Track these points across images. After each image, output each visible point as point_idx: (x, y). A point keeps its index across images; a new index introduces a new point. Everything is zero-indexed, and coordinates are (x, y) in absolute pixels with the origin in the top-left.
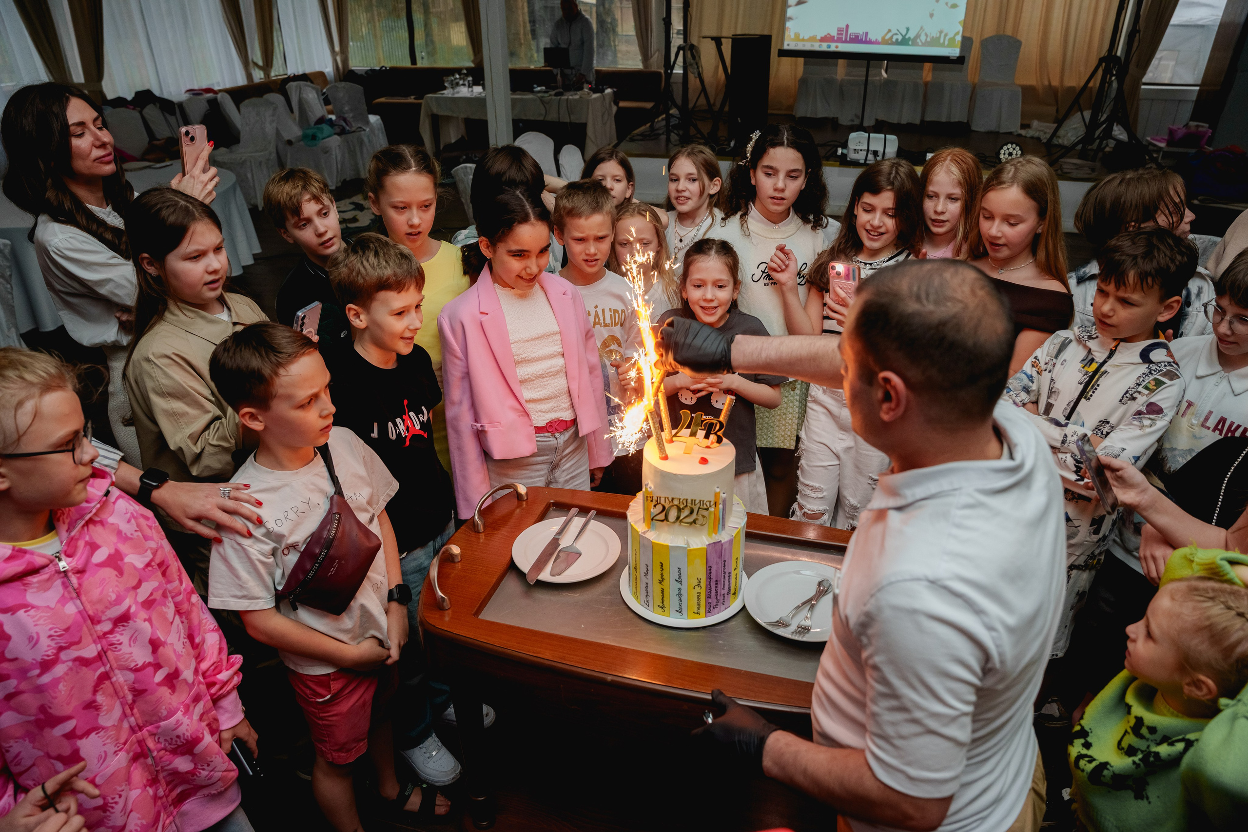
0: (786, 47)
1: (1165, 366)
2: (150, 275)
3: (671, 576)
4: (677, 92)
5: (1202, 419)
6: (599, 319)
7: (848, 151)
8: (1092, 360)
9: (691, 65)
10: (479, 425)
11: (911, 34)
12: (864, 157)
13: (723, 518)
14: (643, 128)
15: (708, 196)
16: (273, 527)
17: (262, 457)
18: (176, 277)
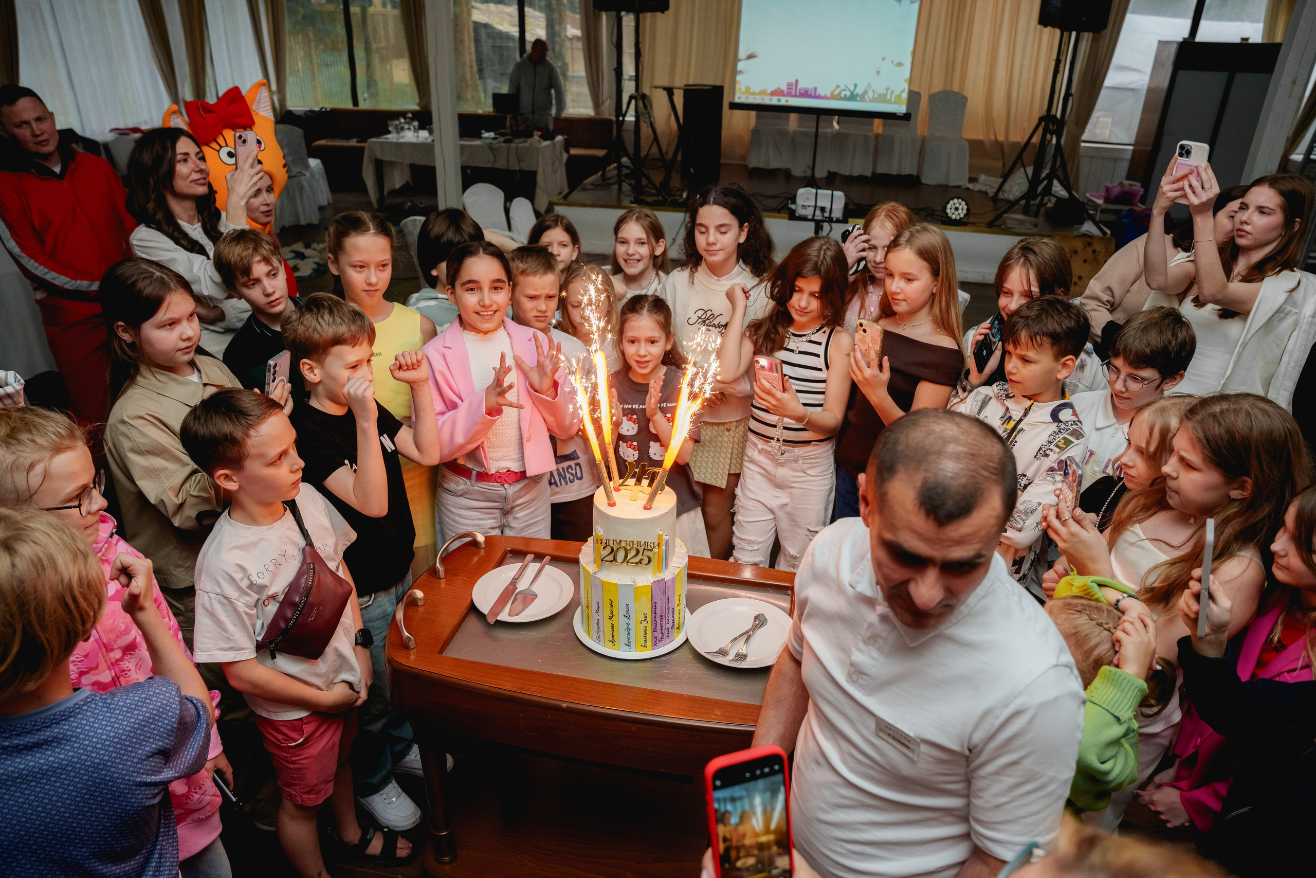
0: (737, 100)
1: (1072, 425)
2: (125, 341)
3: (620, 611)
4: (629, 138)
5: (1103, 467)
7: (796, 207)
8: (1010, 418)
9: (643, 114)
11: (859, 91)
12: (812, 213)
13: (666, 558)
14: (595, 177)
15: (655, 258)
16: (255, 578)
17: (237, 514)
18: (150, 344)
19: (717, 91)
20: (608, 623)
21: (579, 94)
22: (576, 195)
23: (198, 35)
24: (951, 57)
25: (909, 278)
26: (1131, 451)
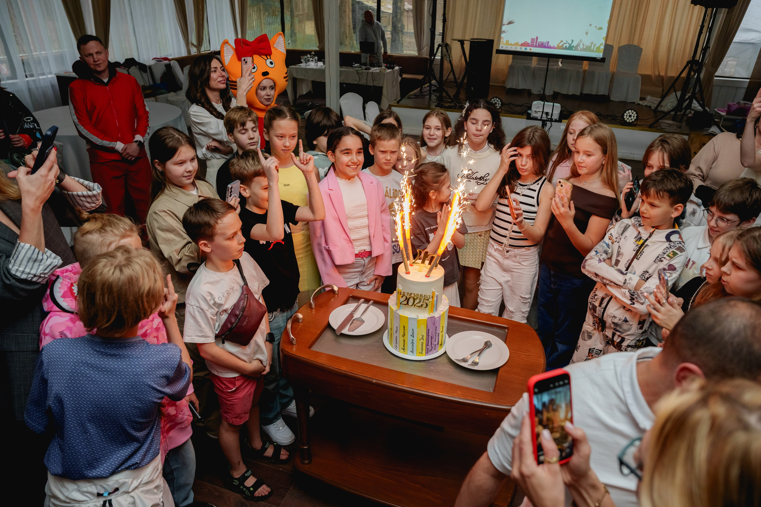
0: (501, 48)
1: (678, 244)
2: (159, 170)
3: (409, 333)
4: (437, 70)
5: (700, 270)
6: (388, 194)
7: (531, 112)
8: (641, 238)
9: (446, 55)
10: (327, 247)
11: (574, 44)
12: (540, 115)
13: (436, 305)
14: (416, 91)
15: (445, 138)
16: (217, 300)
17: (209, 265)
18: (170, 172)
19: (490, 43)
20: (401, 339)
21: (410, 43)
22: (405, 101)
24: (634, 24)
25: (589, 154)
26: (711, 260)
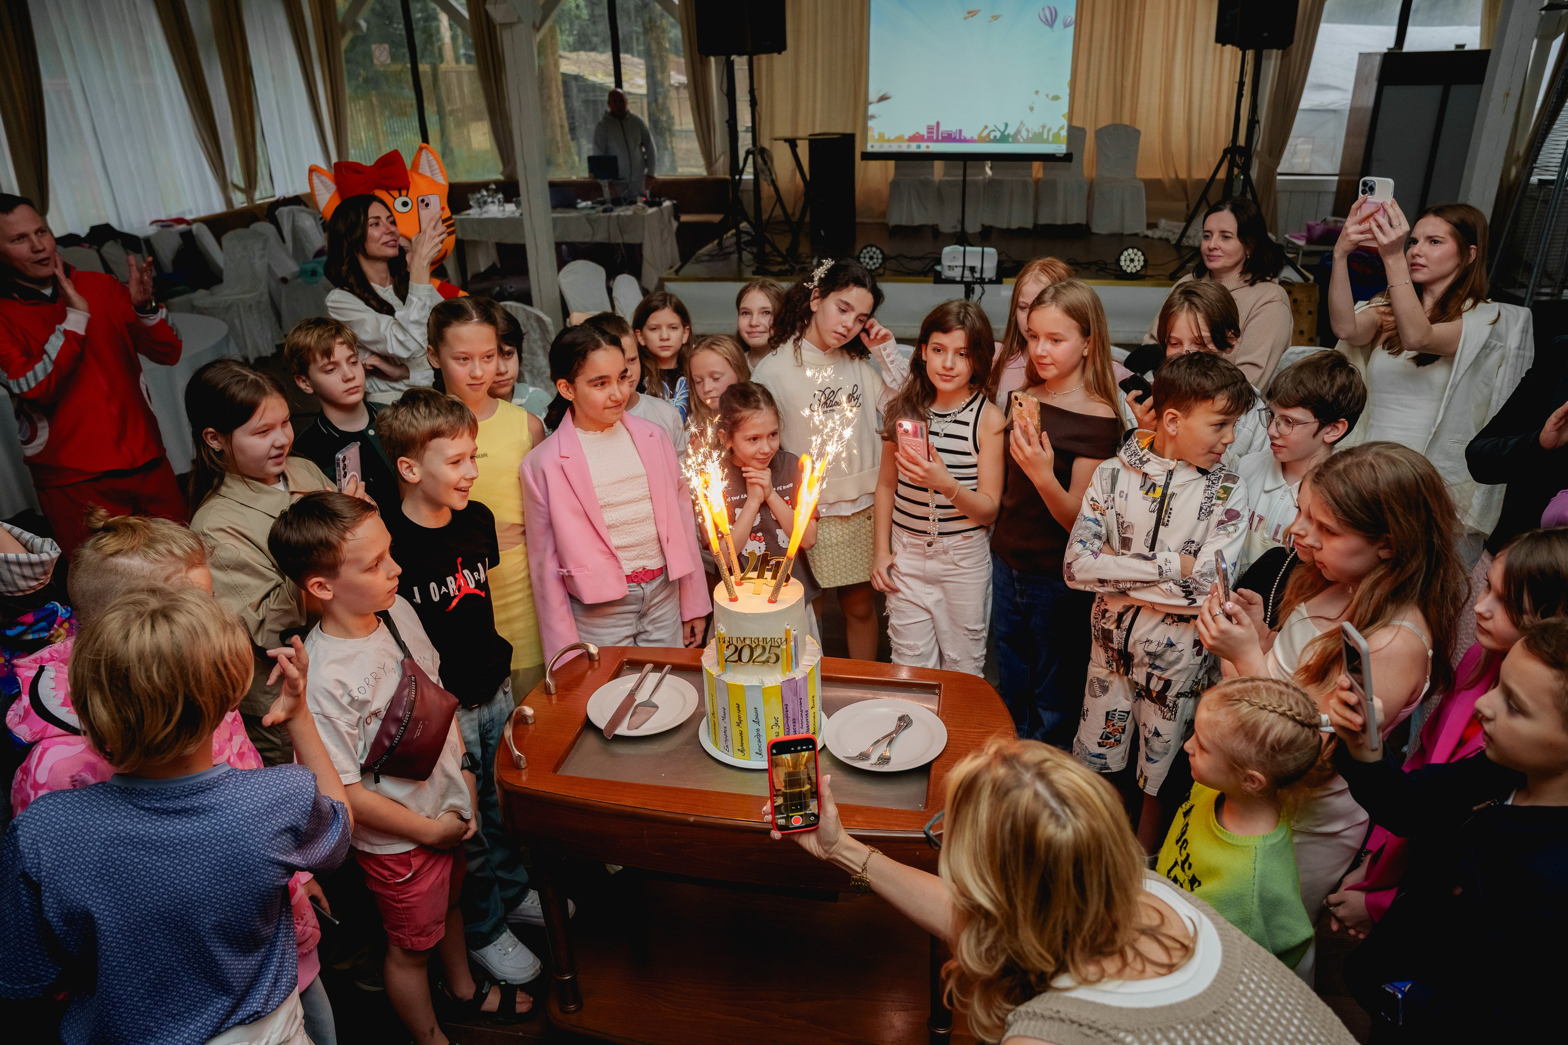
0: (869, 149)
2: (213, 450)
3: (749, 716)
4: (748, 201)
5: (1272, 533)
7: (942, 268)
8: (1154, 485)
9: (763, 171)
10: (564, 570)
11: (1011, 131)
12: (960, 274)
13: (796, 656)
14: (709, 247)
16: (356, 694)
17: (329, 625)
19: (847, 141)
20: (736, 731)
21: (688, 151)
22: (690, 269)
23: (246, 108)
24: (1119, 85)
25: (1055, 339)
26: (1302, 519)
